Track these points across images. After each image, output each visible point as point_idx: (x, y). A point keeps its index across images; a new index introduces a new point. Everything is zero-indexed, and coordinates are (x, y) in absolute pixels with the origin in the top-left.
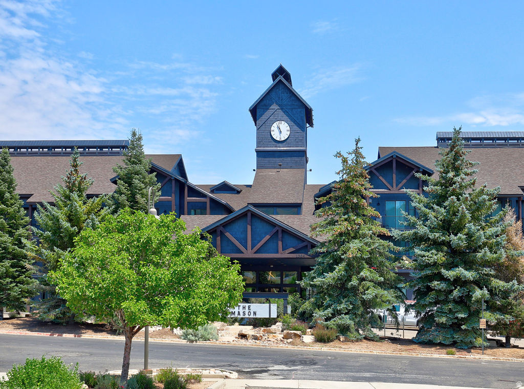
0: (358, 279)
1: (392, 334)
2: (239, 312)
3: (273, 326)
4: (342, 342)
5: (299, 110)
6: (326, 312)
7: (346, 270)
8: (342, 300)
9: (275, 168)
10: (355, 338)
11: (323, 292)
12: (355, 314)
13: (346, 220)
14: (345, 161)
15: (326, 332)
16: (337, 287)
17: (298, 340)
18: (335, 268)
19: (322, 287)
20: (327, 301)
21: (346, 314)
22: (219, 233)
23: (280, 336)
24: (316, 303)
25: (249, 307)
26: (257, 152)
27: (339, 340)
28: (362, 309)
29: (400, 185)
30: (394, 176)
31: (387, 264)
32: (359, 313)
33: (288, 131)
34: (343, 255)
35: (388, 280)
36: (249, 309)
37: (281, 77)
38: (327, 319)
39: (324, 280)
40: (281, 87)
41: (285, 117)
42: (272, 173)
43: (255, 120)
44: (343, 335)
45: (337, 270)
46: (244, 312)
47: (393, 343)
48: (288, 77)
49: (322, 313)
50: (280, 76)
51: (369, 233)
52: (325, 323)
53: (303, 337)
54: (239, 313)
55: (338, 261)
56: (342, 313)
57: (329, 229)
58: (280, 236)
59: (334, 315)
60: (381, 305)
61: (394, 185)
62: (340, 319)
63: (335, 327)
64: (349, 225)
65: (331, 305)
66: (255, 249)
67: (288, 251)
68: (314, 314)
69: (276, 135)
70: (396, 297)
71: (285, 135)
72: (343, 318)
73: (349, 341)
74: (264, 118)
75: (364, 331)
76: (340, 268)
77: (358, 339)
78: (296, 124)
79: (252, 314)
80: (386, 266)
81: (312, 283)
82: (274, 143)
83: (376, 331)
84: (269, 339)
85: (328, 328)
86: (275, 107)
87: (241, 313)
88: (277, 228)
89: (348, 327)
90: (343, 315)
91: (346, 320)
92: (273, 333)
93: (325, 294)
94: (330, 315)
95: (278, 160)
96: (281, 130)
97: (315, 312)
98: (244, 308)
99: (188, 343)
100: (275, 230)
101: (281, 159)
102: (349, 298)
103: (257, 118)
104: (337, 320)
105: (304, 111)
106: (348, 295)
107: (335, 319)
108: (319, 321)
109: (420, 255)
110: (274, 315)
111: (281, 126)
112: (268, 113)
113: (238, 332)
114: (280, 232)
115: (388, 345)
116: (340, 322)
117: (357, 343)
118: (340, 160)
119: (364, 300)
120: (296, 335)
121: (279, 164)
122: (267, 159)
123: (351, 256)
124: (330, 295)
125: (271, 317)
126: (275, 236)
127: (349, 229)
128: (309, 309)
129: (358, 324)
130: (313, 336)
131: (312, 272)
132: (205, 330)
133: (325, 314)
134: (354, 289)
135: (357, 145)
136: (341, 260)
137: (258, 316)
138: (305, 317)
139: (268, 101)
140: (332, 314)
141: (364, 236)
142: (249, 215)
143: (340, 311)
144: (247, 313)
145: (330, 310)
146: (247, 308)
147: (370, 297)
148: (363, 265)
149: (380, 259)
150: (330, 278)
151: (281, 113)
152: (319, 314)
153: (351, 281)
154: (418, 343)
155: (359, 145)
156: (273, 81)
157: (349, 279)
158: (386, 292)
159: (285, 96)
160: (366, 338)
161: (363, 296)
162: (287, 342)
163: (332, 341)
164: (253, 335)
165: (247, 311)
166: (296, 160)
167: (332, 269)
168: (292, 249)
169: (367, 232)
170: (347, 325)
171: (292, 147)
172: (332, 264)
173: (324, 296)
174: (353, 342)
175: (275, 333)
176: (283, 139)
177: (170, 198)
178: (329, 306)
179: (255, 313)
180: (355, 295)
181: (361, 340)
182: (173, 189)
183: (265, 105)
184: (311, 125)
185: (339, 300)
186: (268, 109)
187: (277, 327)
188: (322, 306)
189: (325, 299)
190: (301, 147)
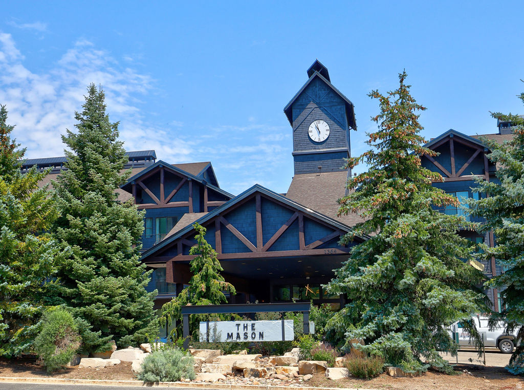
0: (414, 275)
1: (471, 360)
2: (238, 334)
3: (287, 353)
4: (394, 377)
5: (339, 107)
6: (365, 329)
7: (395, 262)
8: (390, 309)
9: (315, 172)
10: (414, 369)
11: (360, 297)
12: (412, 331)
13: (390, 185)
14: (385, 102)
15: (366, 361)
16: (381, 288)
17: (321, 376)
18: (377, 259)
19: (357, 290)
20: (367, 311)
21: (397, 331)
22: (218, 225)
23: (294, 370)
24: (349, 316)
25: (253, 325)
26: (294, 155)
27: (388, 374)
28: (422, 322)
29: (461, 171)
30: (453, 159)
31: (458, 249)
32: (419, 328)
33: (327, 130)
34: (387, 237)
35: (461, 276)
36: (253, 329)
37: (317, 73)
38: (369, 340)
39: (360, 278)
40: (318, 83)
41: (324, 116)
42: (312, 177)
43: (291, 122)
44: (394, 366)
45: (379, 261)
46: (246, 334)
47: (476, 376)
48: (325, 72)
49: (358, 331)
50: (316, 71)
51: (426, 202)
52: (365, 347)
53: (328, 371)
54: (238, 337)
55: (380, 247)
56: (392, 330)
57: (365, 202)
58: (301, 224)
59: (378, 335)
60: (454, 315)
61: (454, 170)
62: (388, 339)
63: (381, 353)
64: (395, 192)
65: (374, 318)
66: (268, 245)
67: (312, 246)
68: (347, 334)
69: (314, 136)
70: (476, 301)
71: (324, 136)
72: (393, 337)
73: (403, 376)
74: (301, 118)
75: (427, 356)
76: (385, 259)
77: (418, 371)
78: (335, 122)
79: (258, 335)
80: (456, 255)
81: (342, 284)
82: (312, 145)
83: (446, 357)
84: (276, 376)
85: (369, 355)
86: (312, 105)
87: (242, 336)
88: (297, 214)
89: (403, 352)
90: (393, 333)
91: (399, 341)
92: (285, 365)
93: (364, 301)
94: (372, 334)
95: (318, 164)
96: (320, 130)
97: (348, 329)
98: (245, 327)
99: (145, 386)
100: (293, 217)
101: (321, 162)
102: (401, 305)
103: (293, 119)
104: (384, 342)
105: (344, 108)
106: (399, 301)
107: (379, 340)
108: (354, 344)
109: (512, 230)
110: (290, 337)
111: (319, 126)
112: (305, 112)
113: (231, 366)
114: (301, 219)
115: (468, 380)
116: (388, 344)
117: (417, 379)
118: (377, 101)
119: (426, 309)
120: (317, 367)
121: (319, 167)
122: (305, 163)
123: (400, 237)
124: (371, 303)
125: (286, 339)
126: (294, 225)
127: (396, 197)
128: (339, 325)
129: (419, 348)
130: (345, 369)
131: (343, 268)
132: (173, 365)
133: (364, 332)
134: (409, 291)
135: (401, 81)
136: (387, 246)
137: (266, 339)
138: (335, 339)
139: (304, 99)
140: (375, 332)
141: (420, 206)
142: (258, 198)
143: (388, 326)
144: (249, 335)
145: (372, 326)
146: (250, 328)
147: (435, 301)
148: (421, 252)
149: (446, 243)
150: (370, 273)
151: (319, 111)
152: (355, 334)
153: (403, 278)
154: (517, 375)
155: (405, 82)
156: (309, 77)
157: (400, 274)
158: (459, 294)
159: (323, 93)
160: (431, 369)
161: (424, 301)
162: (303, 380)
163: (376, 376)
164: (252, 370)
165: (250, 331)
166: (337, 162)
167: (372, 261)
168: (319, 243)
169: (424, 201)
170: (399, 348)
171: (333, 148)
172: (372, 254)
173: (362, 304)
174: (411, 377)
175: (288, 365)
176: (322, 140)
177: (186, 202)
178: (370, 319)
179: (261, 335)
180: (411, 300)
181: (423, 373)
182: (191, 192)
183: (302, 105)
184: (354, 127)
185: (386, 309)
186: (305, 108)
187: (292, 355)
188: (359, 320)
189: (364, 309)
190: (343, 147)
